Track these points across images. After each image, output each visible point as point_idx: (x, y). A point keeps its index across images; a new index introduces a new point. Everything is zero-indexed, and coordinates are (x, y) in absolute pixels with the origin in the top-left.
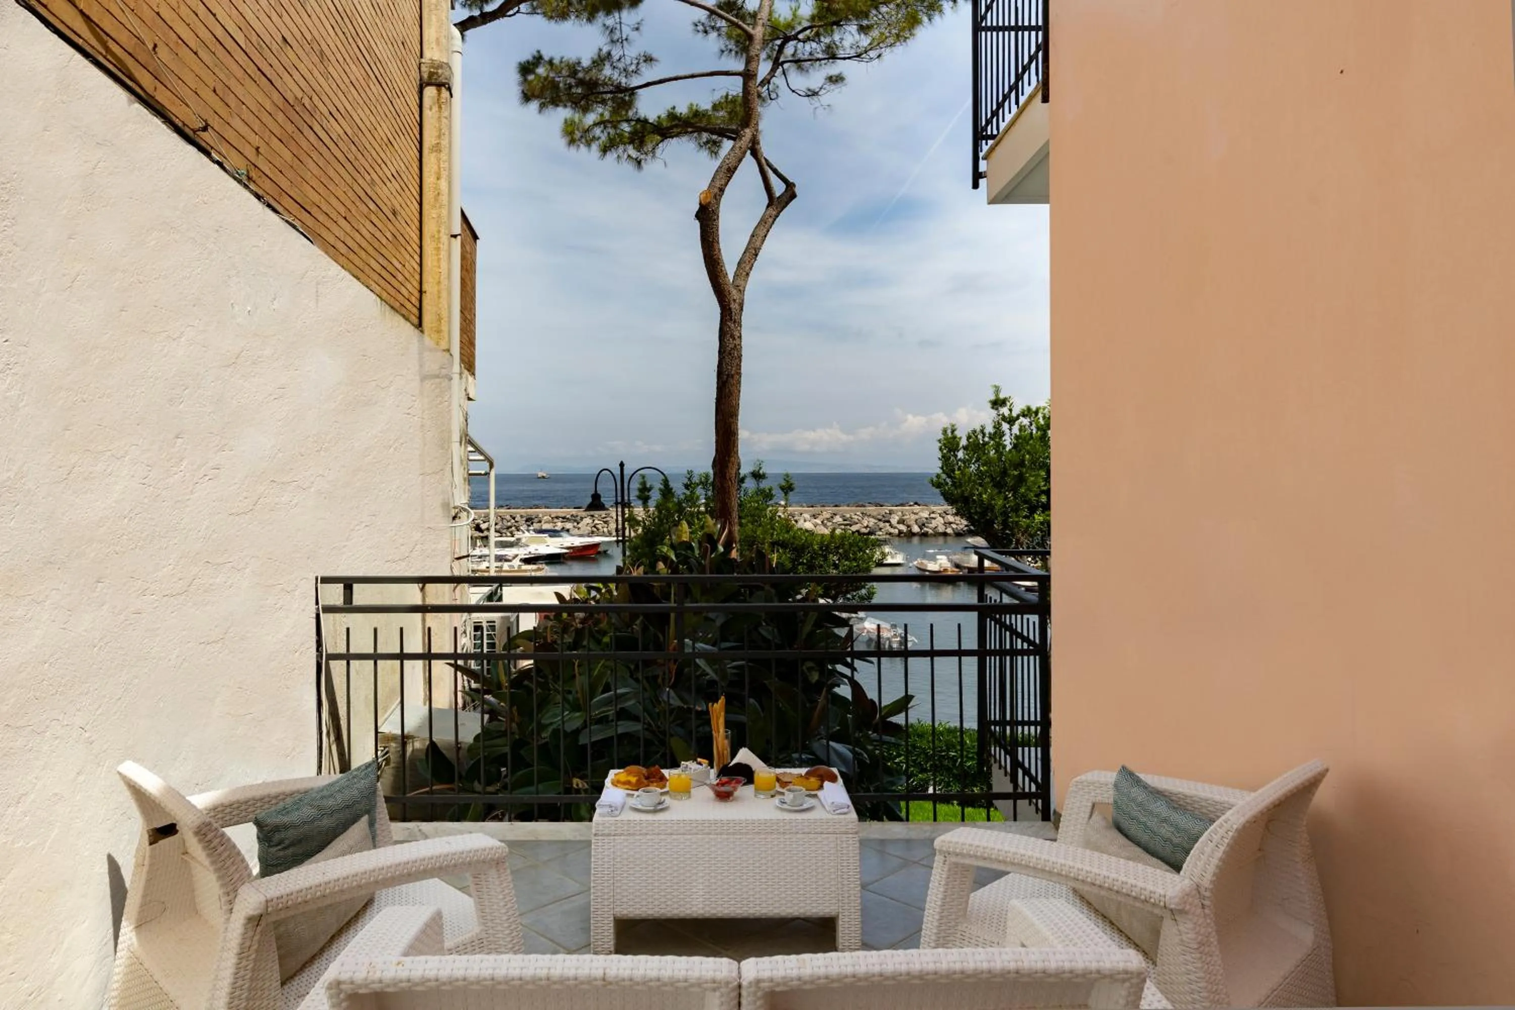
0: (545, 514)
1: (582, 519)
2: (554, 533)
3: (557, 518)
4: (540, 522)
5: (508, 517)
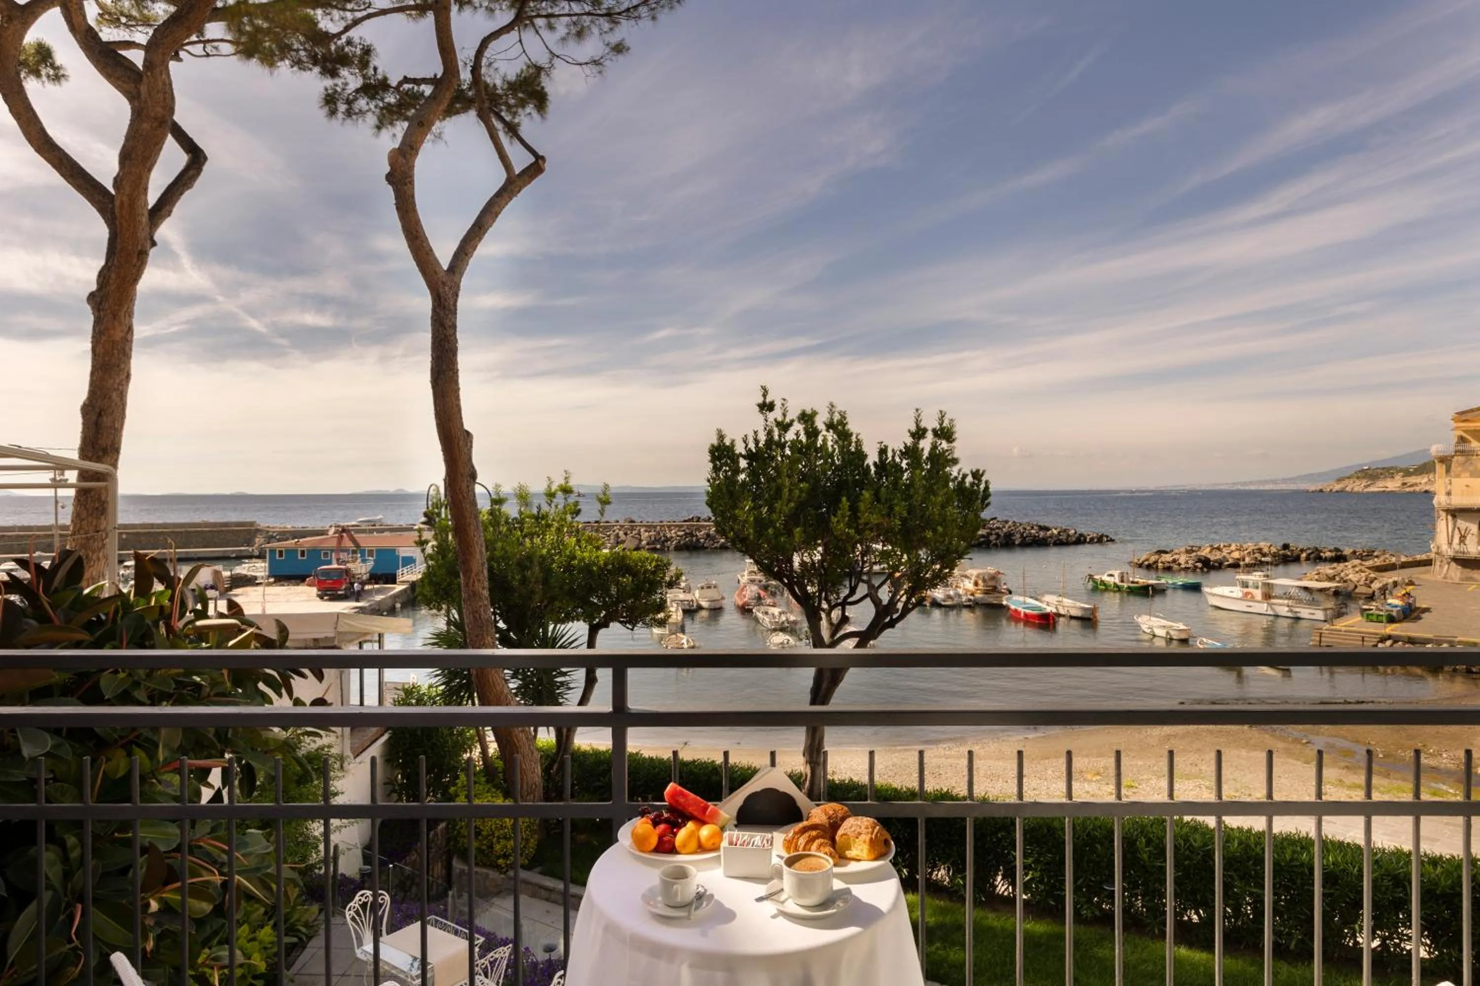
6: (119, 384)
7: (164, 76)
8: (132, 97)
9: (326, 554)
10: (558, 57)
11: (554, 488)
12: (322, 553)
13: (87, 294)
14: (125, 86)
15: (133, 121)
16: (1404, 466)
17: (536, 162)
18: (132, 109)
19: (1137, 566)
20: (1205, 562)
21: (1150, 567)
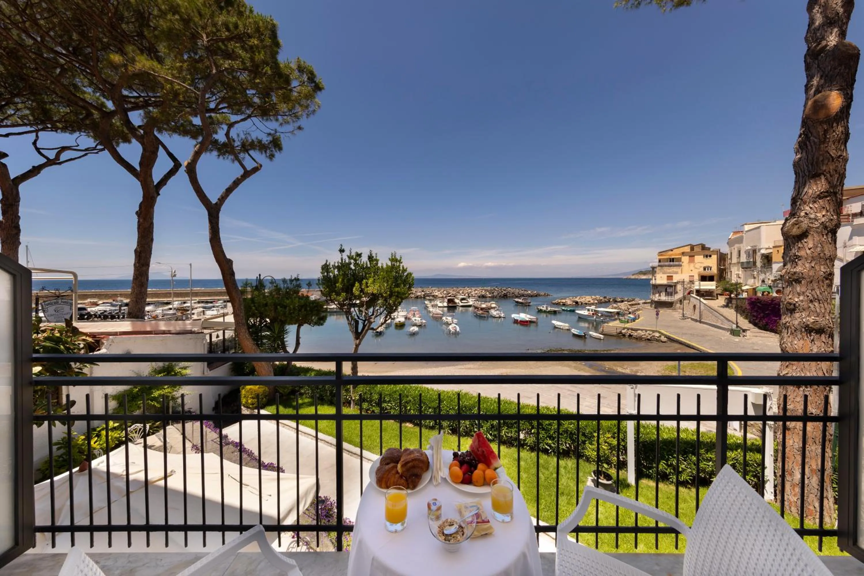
6: (148, 242)
19: (554, 304)
20: (577, 303)
21: (558, 304)
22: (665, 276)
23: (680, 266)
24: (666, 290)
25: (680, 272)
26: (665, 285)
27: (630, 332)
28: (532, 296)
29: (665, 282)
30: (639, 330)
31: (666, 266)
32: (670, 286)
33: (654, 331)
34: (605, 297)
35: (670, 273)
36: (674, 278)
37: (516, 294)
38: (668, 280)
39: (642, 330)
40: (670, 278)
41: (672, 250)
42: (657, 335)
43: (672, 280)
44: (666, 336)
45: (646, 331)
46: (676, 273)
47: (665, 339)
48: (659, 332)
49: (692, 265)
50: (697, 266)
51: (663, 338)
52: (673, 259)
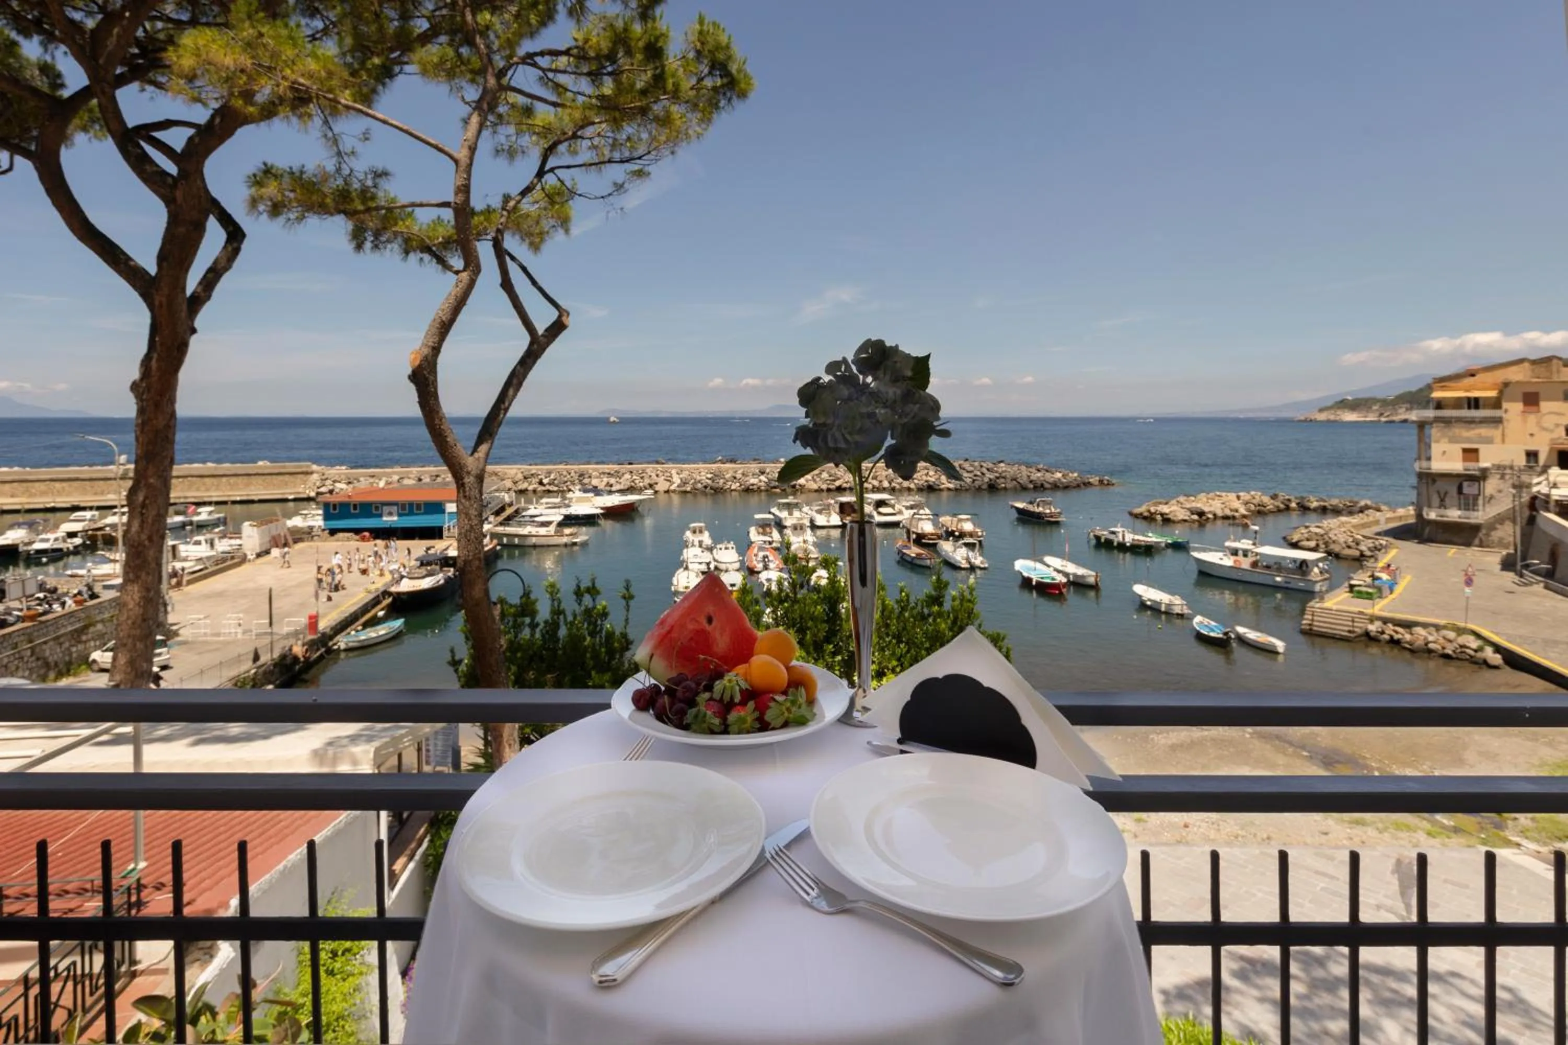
0: (595, 470)
1: (623, 474)
2: (596, 491)
3: (604, 473)
4: (590, 477)
5: (565, 473)
6: (163, 471)
7: (199, 182)
8: (169, 201)
9: (377, 508)
10: (580, 195)
11: (583, 586)
12: (374, 506)
13: (129, 384)
14: (162, 190)
15: (169, 223)
16: (1380, 395)
17: (560, 316)
18: (169, 212)
19: (1137, 516)
20: (1201, 514)
21: (1149, 518)
22: (1456, 450)
23: (1498, 421)
24: (1460, 490)
25: (1498, 438)
26: (1458, 476)
27: (1390, 629)
28: (1066, 487)
29: (1457, 466)
30: (1417, 624)
31: (1460, 420)
32: (1471, 478)
33: (1461, 631)
34: (1274, 497)
35: (1469, 440)
36: (1482, 454)
37: (1024, 480)
38: (1465, 460)
39: (1425, 625)
40: (1471, 454)
41: (1473, 375)
42: (1474, 643)
43: (1477, 460)
44: (1498, 649)
45: (1438, 628)
46: (1489, 441)
47: (1497, 659)
48: (1478, 636)
49: (1532, 418)
50: (1549, 421)
51: (1489, 653)
52: (1477, 400)
